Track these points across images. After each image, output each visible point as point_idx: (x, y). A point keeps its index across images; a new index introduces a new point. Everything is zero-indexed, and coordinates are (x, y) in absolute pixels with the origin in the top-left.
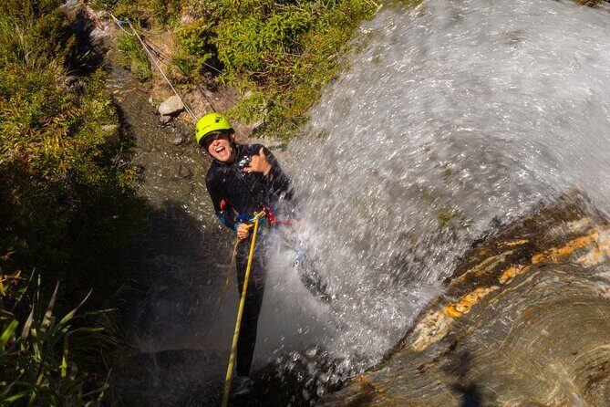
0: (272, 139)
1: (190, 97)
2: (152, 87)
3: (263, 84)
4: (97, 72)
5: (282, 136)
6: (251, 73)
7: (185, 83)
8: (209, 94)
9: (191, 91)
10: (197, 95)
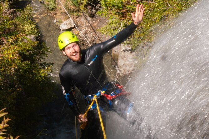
0: (126, 46)
1: (78, 20)
2: (56, 14)
3: (123, 16)
4: (27, 7)
5: (132, 44)
6: (117, 10)
7: (76, 12)
8: (89, 18)
9: (79, 16)
10: (82, 20)
